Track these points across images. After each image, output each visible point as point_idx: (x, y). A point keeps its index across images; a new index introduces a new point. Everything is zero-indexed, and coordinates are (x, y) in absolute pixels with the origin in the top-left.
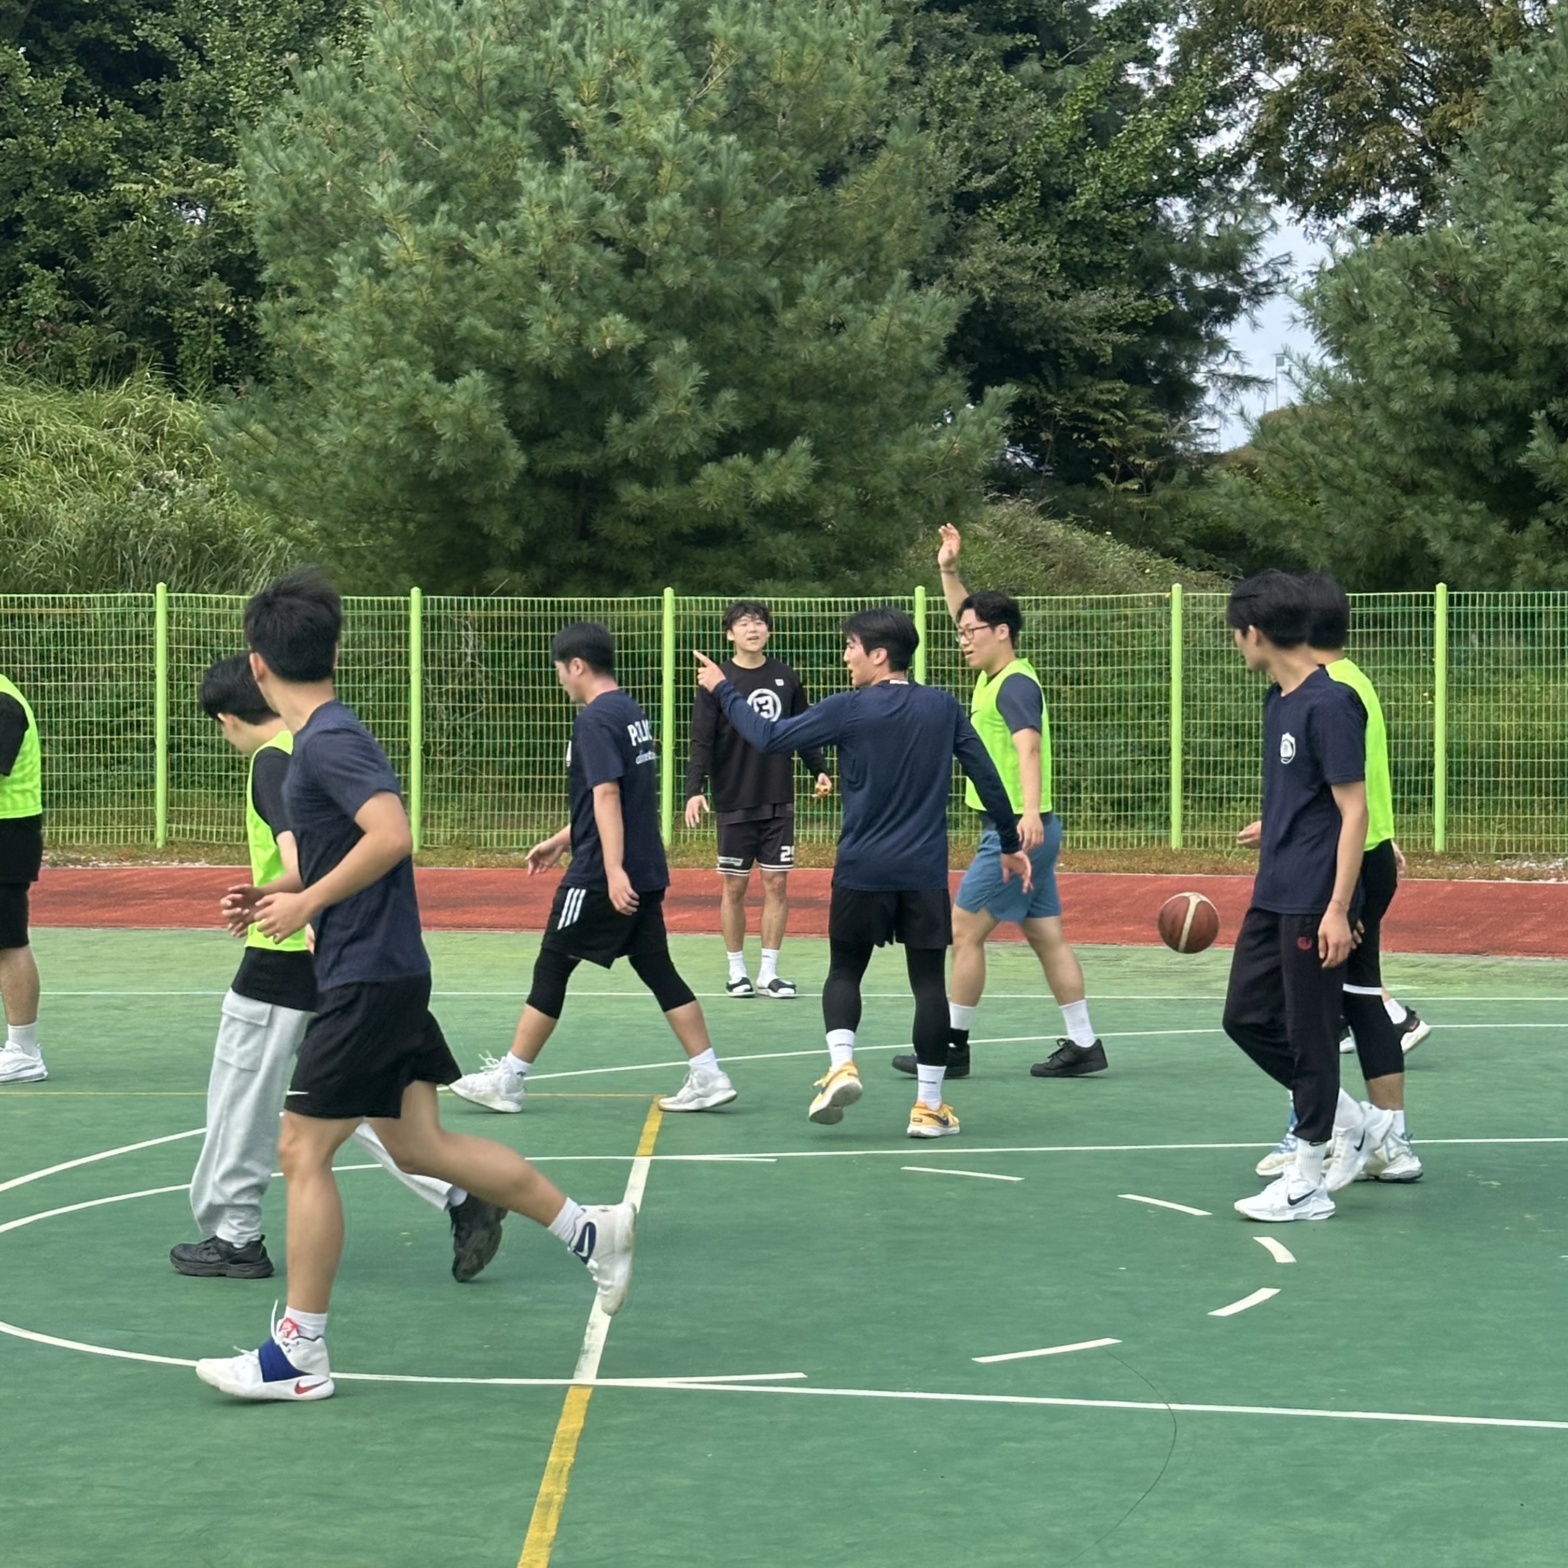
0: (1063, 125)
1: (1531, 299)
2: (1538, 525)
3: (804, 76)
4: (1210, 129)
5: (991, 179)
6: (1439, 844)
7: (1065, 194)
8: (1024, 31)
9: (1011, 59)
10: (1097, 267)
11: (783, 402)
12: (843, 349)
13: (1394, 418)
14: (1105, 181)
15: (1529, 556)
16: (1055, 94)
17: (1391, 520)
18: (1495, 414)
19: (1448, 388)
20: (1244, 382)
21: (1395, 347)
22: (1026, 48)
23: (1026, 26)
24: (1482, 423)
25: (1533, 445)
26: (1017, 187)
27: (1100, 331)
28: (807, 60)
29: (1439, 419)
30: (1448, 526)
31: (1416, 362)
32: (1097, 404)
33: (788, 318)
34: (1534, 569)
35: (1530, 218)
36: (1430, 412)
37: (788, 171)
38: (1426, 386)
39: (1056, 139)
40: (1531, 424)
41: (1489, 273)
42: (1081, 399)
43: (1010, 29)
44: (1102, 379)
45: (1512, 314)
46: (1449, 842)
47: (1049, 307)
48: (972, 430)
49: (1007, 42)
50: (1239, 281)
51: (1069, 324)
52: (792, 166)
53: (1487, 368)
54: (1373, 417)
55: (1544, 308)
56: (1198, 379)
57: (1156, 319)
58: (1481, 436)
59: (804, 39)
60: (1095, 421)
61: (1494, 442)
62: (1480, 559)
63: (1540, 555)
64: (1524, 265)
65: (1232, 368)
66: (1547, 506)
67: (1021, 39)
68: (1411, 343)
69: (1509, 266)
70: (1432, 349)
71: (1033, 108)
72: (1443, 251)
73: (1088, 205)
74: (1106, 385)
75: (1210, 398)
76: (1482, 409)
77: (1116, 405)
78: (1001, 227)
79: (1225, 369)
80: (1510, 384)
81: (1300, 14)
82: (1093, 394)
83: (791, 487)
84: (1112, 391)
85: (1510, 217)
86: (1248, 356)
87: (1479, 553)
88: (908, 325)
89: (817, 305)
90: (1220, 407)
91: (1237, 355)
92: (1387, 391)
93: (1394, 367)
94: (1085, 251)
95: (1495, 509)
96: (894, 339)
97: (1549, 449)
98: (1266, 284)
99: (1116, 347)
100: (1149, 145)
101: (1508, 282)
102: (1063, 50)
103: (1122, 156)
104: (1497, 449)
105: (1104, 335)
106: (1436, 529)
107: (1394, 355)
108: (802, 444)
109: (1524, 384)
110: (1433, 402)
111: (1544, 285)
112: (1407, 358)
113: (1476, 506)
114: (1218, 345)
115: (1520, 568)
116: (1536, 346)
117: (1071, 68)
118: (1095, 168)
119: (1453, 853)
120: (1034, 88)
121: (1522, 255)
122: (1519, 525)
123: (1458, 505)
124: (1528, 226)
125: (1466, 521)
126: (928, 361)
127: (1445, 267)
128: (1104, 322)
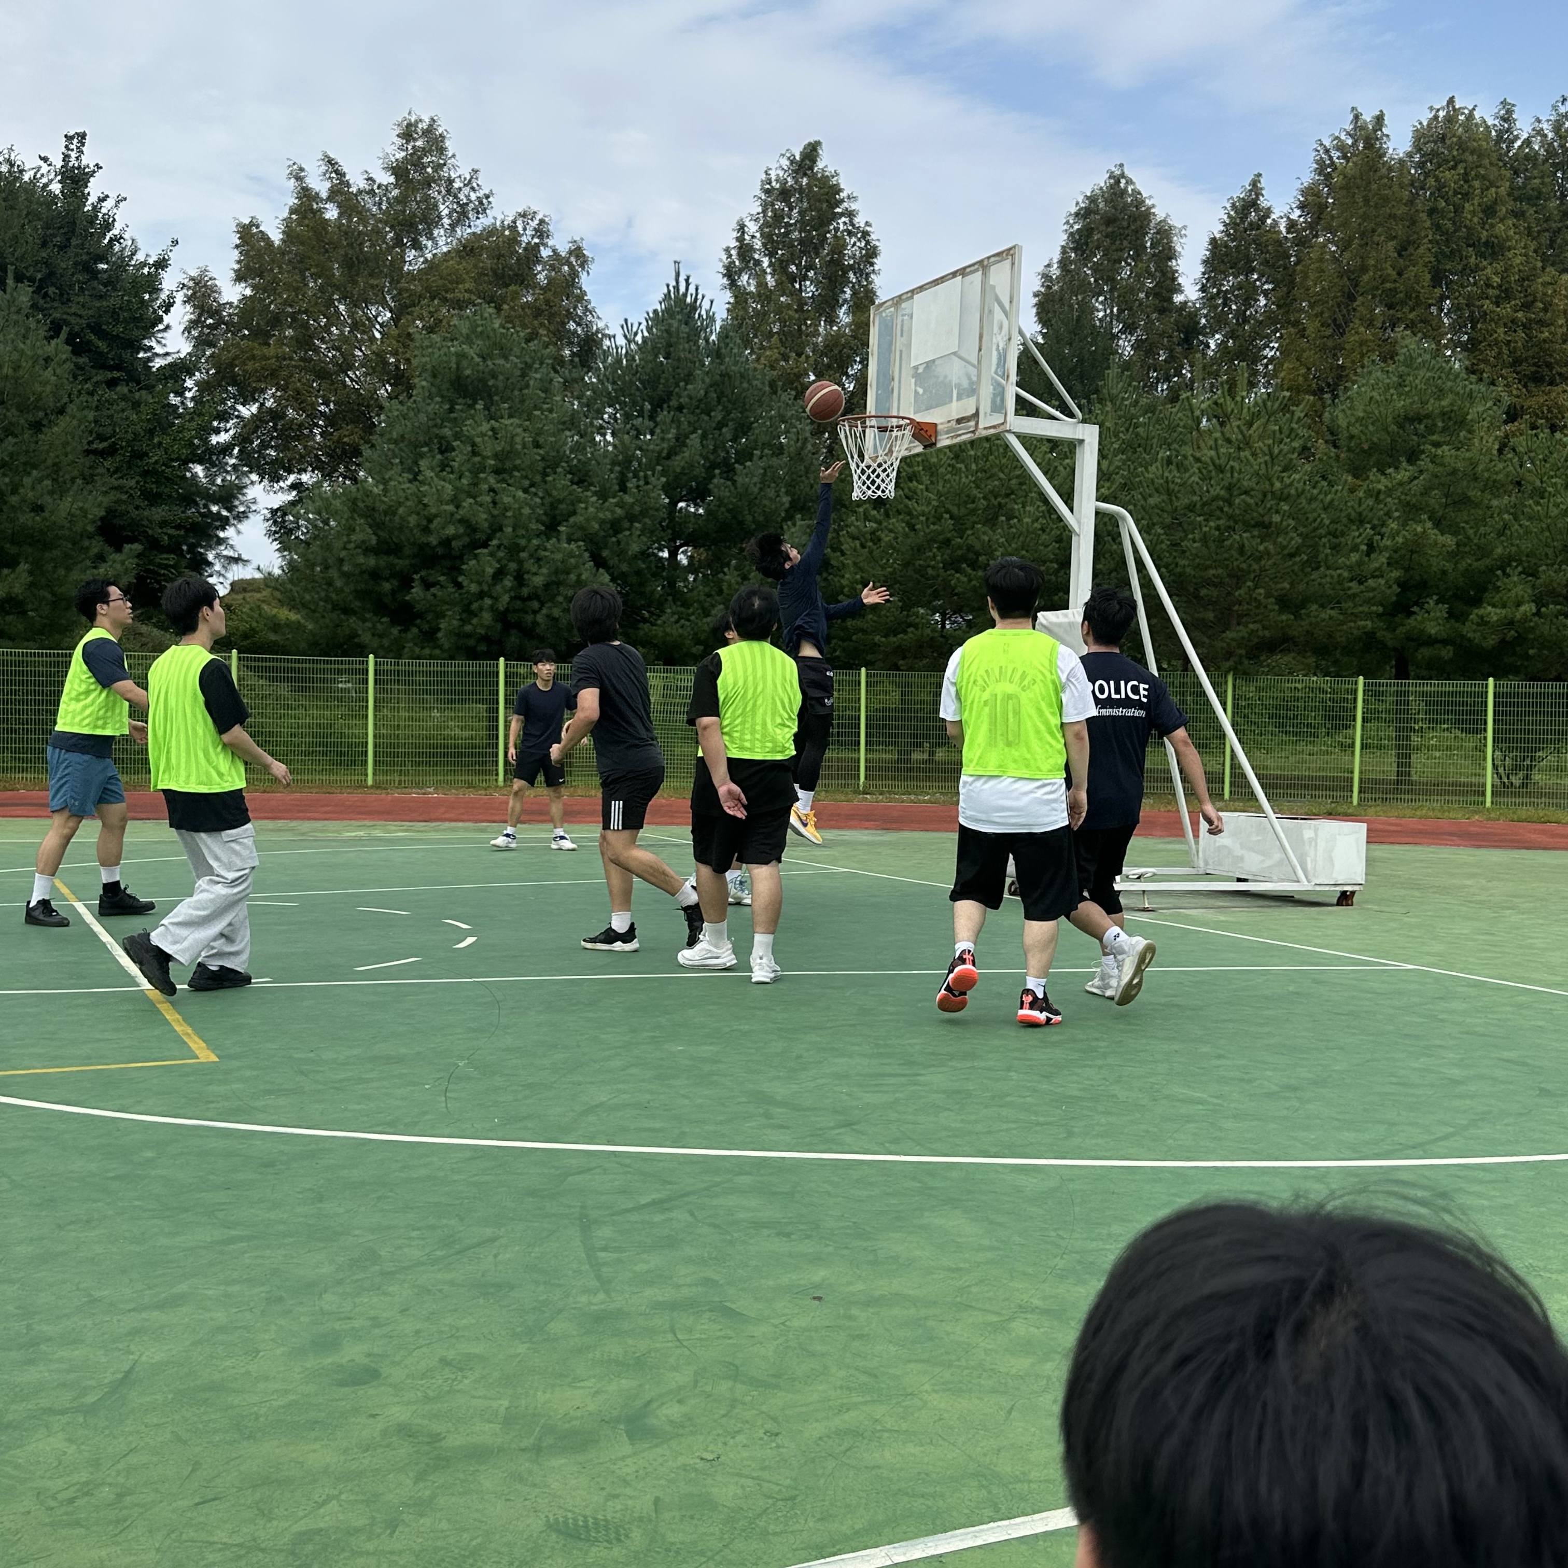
0: (142, 421)
1: (413, 520)
2: (415, 630)
3: (21, 373)
4: (217, 431)
5: (105, 444)
6: (370, 782)
7: (143, 455)
8: (118, 371)
9: (112, 384)
10: (159, 495)
11: (8, 546)
12: (45, 519)
13: (344, 574)
14: (166, 450)
15: (410, 645)
16: (136, 405)
17: (338, 626)
18: (393, 575)
19: (372, 561)
20: (237, 560)
21: (345, 539)
22: (119, 378)
23: (118, 368)
24: (387, 580)
25: (413, 590)
26: (117, 450)
27: (161, 528)
28: (24, 364)
29: (366, 576)
30: (370, 629)
31: (357, 547)
32: (160, 566)
33: (14, 500)
34: (413, 651)
35: (410, 481)
36: (363, 572)
37: (10, 423)
38: (361, 560)
39: (138, 427)
40: (413, 580)
41: (391, 506)
42: (151, 562)
43: (111, 368)
44: (162, 553)
45: (401, 528)
46: (374, 780)
47: (134, 513)
48: (118, 566)
49: (109, 375)
50: (230, 510)
51: (145, 523)
52: (14, 420)
53: (388, 552)
54: (333, 573)
55: (418, 525)
56: (211, 557)
57: (191, 524)
58: (387, 586)
59: (22, 353)
60: (160, 575)
61: (393, 590)
62: (386, 645)
63: (415, 644)
64: (408, 503)
65: (229, 553)
66: (418, 621)
67: (116, 374)
68: (353, 537)
69: (400, 504)
70: (363, 542)
71: (123, 410)
72: (368, 494)
73: (156, 462)
74: (165, 556)
75: (217, 567)
76: (387, 573)
77: (172, 566)
78: (108, 470)
79: (225, 553)
80: (401, 561)
81: (266, 377)
82: (158, 560)
83: (18, 589)
84: (167, 559)
85: (401, 479)
86: (237, 547)
87: (386, 642)
88: (81, 509)
89: (30, 494)
90: (223, 572)
91: (232, 547)
92: (341, 561)
93: (345, 548)
94: (154, 486)
95: (394, 622)
96: (73, 516)
97: (421, 595)
98: (243, 512)
99: (170, 537)
100: (187, 435)
101: (401, 510)
102: (138, 383)
103: (174, 440)
104: (394, 592)
105: (165, 530)
106: (364, 630)
107: (346, 543)
108: (24, 567)
109: (407, 562)
110: (364, 567)
111: (418, 514)
112: (352, 545)
113: (385, 619)
114: (221, 541)
115: (406, 650)
116: (414, 544)
117: (143, 392)
118: (160, 444)
119: (377, 786)
120: (123, 400)
121: (407, 499)
122: (406, 631)
123: (375, 619)
124: (408, 485)
125: (379, 626)
126: (91, 528)
127: (369, 502)
128: (163, 524)
